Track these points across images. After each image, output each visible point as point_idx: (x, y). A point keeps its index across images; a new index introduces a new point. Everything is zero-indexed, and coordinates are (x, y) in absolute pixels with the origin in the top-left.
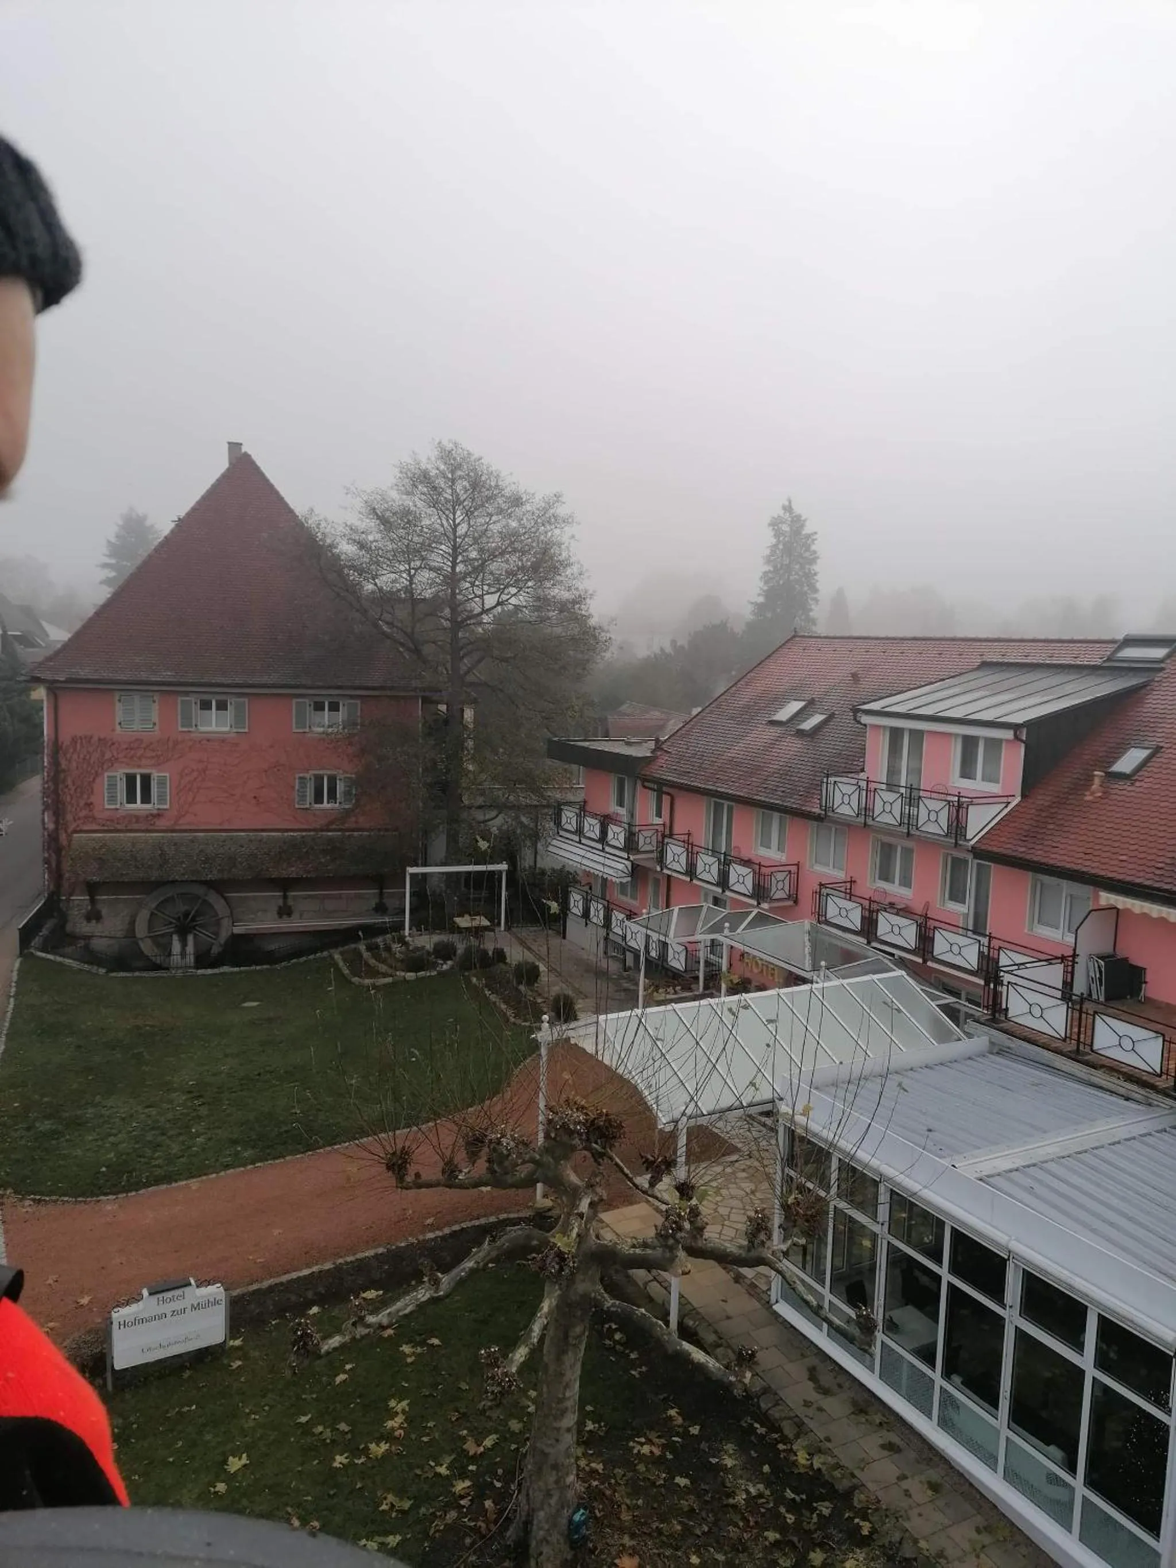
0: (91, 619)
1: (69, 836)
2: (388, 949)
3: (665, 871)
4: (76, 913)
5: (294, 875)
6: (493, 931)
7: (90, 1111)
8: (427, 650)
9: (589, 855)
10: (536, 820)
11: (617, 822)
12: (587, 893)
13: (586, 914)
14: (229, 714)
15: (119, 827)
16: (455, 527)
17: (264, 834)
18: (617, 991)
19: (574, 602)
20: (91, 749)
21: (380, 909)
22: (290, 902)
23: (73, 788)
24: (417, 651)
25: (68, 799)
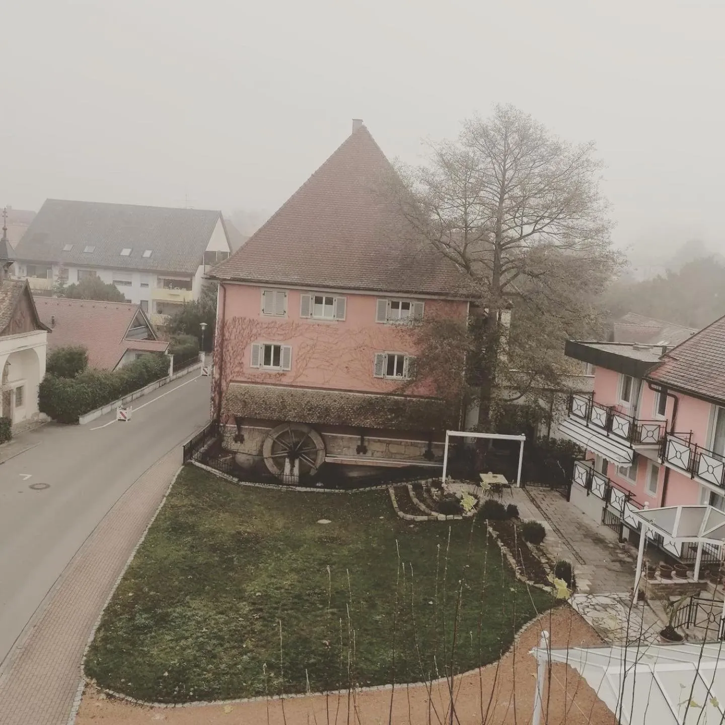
0: (251, 239)
1: (228, 384)
2: (428, 491)
3: (666, 464)
4: (229, 435)
5: (368, 426)
6: (510, 487)
7: (178, 610)
8: (475, 267)
9: (594, 439)
10: (551, 402)
11: (621, 414)
12: (590, 468)
13: (588, 486)
14: (333, 308)
15: (258, 380)
16: (505, 172)
17: (352, 394)
18: (613, 561)
19: (598, 231)
20: (244, 327)
21: (429, 456)
22: (366, 444)
23: (232, 352)
24: (467, 267)
25: (229, 358)
